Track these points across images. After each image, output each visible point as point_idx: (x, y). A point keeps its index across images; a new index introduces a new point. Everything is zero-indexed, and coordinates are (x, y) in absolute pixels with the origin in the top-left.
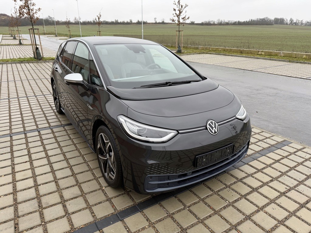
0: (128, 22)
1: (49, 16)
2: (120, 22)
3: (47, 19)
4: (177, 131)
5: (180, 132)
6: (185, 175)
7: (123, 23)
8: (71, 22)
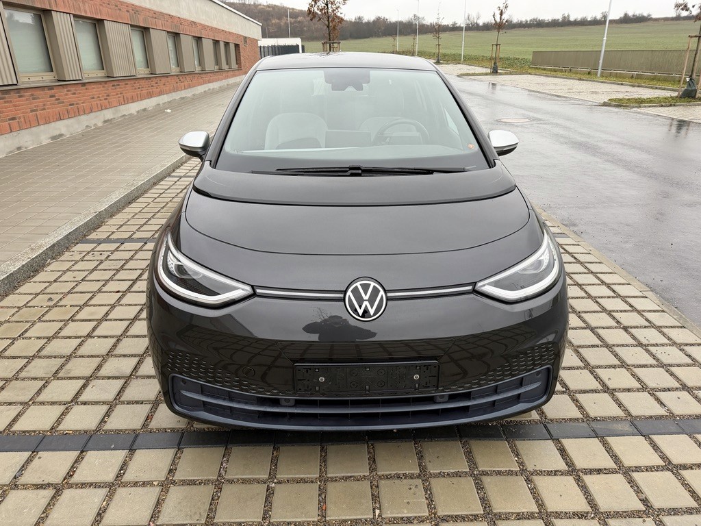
0: (595, 18)
1: (415, 16)
2: (575, 20)
3: (409, 22)
4: (252, 287)
5: (259, 291)
6: (276, 402)
7: (583, 23)
8: (458, 25)
